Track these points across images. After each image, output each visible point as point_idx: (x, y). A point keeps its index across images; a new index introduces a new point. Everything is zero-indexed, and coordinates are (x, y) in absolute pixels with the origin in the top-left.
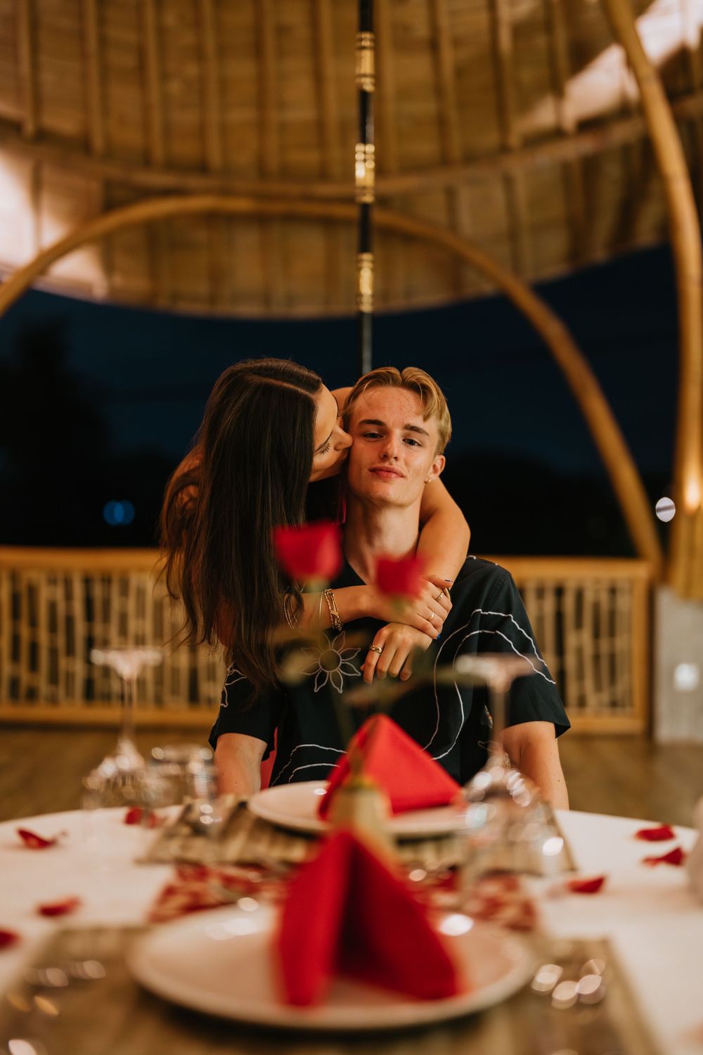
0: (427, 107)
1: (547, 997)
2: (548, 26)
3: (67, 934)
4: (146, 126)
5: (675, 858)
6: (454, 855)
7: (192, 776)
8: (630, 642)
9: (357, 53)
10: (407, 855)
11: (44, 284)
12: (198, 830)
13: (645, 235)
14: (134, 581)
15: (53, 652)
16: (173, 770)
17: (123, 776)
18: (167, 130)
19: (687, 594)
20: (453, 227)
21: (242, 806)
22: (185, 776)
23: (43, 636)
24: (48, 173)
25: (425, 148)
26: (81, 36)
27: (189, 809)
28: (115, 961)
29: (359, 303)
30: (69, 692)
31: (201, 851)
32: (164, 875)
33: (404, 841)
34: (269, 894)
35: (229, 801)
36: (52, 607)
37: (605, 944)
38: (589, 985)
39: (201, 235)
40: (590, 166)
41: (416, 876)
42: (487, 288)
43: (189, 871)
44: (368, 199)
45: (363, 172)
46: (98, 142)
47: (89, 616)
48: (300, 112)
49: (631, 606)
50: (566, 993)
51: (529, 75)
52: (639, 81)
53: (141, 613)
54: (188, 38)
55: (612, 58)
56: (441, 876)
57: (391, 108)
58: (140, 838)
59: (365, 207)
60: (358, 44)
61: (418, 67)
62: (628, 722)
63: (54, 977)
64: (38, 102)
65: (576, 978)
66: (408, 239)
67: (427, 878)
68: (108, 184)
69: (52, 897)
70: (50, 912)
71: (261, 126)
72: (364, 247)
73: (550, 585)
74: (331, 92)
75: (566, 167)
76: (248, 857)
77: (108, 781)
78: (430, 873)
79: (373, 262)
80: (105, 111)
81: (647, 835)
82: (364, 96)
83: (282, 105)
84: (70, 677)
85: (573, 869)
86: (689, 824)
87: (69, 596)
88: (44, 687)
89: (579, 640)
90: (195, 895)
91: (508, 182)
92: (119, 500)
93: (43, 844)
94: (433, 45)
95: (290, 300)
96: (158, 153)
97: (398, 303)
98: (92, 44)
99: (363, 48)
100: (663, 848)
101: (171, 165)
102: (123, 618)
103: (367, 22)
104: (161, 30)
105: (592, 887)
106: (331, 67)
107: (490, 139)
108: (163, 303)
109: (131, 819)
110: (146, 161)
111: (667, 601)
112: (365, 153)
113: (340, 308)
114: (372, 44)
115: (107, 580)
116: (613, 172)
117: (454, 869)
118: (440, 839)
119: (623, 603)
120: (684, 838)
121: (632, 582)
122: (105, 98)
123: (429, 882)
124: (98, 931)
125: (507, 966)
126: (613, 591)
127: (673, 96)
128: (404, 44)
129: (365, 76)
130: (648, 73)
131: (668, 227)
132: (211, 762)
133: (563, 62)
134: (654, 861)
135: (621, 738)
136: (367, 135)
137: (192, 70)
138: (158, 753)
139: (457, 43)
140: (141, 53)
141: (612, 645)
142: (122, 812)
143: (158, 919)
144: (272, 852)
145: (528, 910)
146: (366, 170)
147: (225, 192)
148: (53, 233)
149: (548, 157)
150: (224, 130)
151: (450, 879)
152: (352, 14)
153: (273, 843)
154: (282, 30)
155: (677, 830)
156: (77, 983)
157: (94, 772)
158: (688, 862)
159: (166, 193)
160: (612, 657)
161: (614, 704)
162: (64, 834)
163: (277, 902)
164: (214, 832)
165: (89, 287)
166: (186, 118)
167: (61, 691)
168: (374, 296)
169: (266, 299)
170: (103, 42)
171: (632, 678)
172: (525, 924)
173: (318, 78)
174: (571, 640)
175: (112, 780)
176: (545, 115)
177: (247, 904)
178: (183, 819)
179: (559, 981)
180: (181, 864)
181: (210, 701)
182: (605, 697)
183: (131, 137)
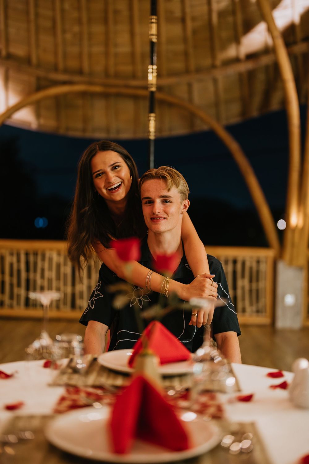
0: (180, 47)
1: (227, 449)
2: (234, 13)
3: (17, 418)
4: (56, 54)
5: (284, 386)
6: (188, 383)
7: (73, 348)
8: (265, 284)
9: (150, 25)
10: (167, 383)
11: (9, 122)
12: (75, 371)
13: (275, 106)
14: (47, 255)
15: (11, 285)
16: (65, 345)
17: (42, 347)
18: (65, 55)
19: (291, 263)
20: (191, 100)
21: (95, 360)
22: (70, 348)
23: (7, 279)
24: (11, 73)
25: (179, 65)
26: (27, 13)
27: (71, 361)
28: (39, 431)
29: (149, 135)
30: (18, 303)
31: (77, 380)
32: (61, 391)
33: (166, 377)
34: (107, 400)
35: (89, 357)
36: (11, 265)
37: (253, 425)
38: (246, 444)
39: (80, 102)
40: (251, 75)
41: (171, 393)
42: (205, 128)
43: (71, 389)
44: (154, 89)
45: (152, 78)
46: (34, 60)
47: (28, 270)
48: (124, 49)
49: (266, 268)
50: (235, 448)
51: (225, 34)
52: (273, 38)
53: (50, 269)
54: (75, 15)
55: (261, 27)
56: (182, 393)
57: (164, 48)
58: (50, 374)
59: (152, 93)
60: (150, 21)
61: (176, 30)
62: (264, 320)
63: (12, 438)
64: (7, 41)
65: (240, 441)
66: (171, 105)
67: (176, 394)
68: (38, 79)
69: (11, 401)
70: (10, 408)
71: (107, 54)
72: (152, 111)
73: (231, 259)
74: (138, 40)
75: (240, 75)
76: (97, 383)
77: (36, 350)
78: (177, 392)
79: (155, 117)
80: (38, 46)
81: (272, 375)
82: (152, 44)
83: (116, 45)
84: (19, 296)
85: (239, 390)
86: (290, 370)
87: (19, 261)
88: (7, 301)
89: (243, 283)
90: (74, 401)
91: (215, 81)
92: (41, 217)
93: (7, 376)
94: (183, 20)
95: (118, 131)
96: (61, 66)
97: (166, 134)
98: (32, 16)
99: (152, 23)
100: (278, 381)
101: (66, 71)
102: (43, 270)
103: (154, 11)
104: (63, 11)
105: (248, 399)
106: (138, 29)
107: (207, 62)
108: (62, 132)
109: (46, 365)
110: (56, 69)
111: (282, 267)
112: (152, 69)
113: (140, 135)
114: (156, 21)
115: (36, 254)
116: (261, 77)
117: (188, 390)
118: (181, 376)
119: (263, 267)
120: (288, 377)
121: (266, 258)
122: (37, 40)
123: (177, 396)
124: (31, 417)
125: (210, 435)
126: (258, 262)
127: (288, 44)
128: (170, 19)
129: (153, 35)
130: (277, 34)
131: (285, 102)
132: (82, 342)
133: (240, 29)
134: (274, 387)
135: (260, 326)
136: (153, 61)
137: (76, 29)
138: (58, 337)
139: (194, 19)
140: (54, 21)
141: (257, 286)
142: (42, 362)
143: (58, 412)
144: (107, 381)
145: (219, 409)
146: (153, 77)
147: (90, 83)
148: (14, 100)
149: (233, 70)
150: (90, 55)
151: (185, 395)
152: (147, 6)
153: (108, 377)
154: (116, 12)
155: (285, 373)
156: (22, 441)
157: (30, 346)
158: (290, 387)
159: (64, 83)
160: (258, 291)
161: (258, 311)
162: (17, 372)
163: (110, 404)
164: (83, 371)
165: (30, 124)
166: (73, 50)
167: (15, 302)
168: (155, 132)
169: (108, 130)
170: (37, 15)
171: (266, 300)
172: (218, 416)
173: (132, 34)
174: (240, 283)
175: (38, 349)
176: (232, 52)
177: (97, 405)
178: (69, 366)
179: (233, 442)
180: (68, 386)
181: (81, 308)
182: (254, 308)
183: (49, 58)
